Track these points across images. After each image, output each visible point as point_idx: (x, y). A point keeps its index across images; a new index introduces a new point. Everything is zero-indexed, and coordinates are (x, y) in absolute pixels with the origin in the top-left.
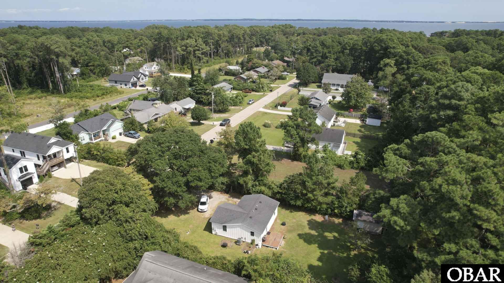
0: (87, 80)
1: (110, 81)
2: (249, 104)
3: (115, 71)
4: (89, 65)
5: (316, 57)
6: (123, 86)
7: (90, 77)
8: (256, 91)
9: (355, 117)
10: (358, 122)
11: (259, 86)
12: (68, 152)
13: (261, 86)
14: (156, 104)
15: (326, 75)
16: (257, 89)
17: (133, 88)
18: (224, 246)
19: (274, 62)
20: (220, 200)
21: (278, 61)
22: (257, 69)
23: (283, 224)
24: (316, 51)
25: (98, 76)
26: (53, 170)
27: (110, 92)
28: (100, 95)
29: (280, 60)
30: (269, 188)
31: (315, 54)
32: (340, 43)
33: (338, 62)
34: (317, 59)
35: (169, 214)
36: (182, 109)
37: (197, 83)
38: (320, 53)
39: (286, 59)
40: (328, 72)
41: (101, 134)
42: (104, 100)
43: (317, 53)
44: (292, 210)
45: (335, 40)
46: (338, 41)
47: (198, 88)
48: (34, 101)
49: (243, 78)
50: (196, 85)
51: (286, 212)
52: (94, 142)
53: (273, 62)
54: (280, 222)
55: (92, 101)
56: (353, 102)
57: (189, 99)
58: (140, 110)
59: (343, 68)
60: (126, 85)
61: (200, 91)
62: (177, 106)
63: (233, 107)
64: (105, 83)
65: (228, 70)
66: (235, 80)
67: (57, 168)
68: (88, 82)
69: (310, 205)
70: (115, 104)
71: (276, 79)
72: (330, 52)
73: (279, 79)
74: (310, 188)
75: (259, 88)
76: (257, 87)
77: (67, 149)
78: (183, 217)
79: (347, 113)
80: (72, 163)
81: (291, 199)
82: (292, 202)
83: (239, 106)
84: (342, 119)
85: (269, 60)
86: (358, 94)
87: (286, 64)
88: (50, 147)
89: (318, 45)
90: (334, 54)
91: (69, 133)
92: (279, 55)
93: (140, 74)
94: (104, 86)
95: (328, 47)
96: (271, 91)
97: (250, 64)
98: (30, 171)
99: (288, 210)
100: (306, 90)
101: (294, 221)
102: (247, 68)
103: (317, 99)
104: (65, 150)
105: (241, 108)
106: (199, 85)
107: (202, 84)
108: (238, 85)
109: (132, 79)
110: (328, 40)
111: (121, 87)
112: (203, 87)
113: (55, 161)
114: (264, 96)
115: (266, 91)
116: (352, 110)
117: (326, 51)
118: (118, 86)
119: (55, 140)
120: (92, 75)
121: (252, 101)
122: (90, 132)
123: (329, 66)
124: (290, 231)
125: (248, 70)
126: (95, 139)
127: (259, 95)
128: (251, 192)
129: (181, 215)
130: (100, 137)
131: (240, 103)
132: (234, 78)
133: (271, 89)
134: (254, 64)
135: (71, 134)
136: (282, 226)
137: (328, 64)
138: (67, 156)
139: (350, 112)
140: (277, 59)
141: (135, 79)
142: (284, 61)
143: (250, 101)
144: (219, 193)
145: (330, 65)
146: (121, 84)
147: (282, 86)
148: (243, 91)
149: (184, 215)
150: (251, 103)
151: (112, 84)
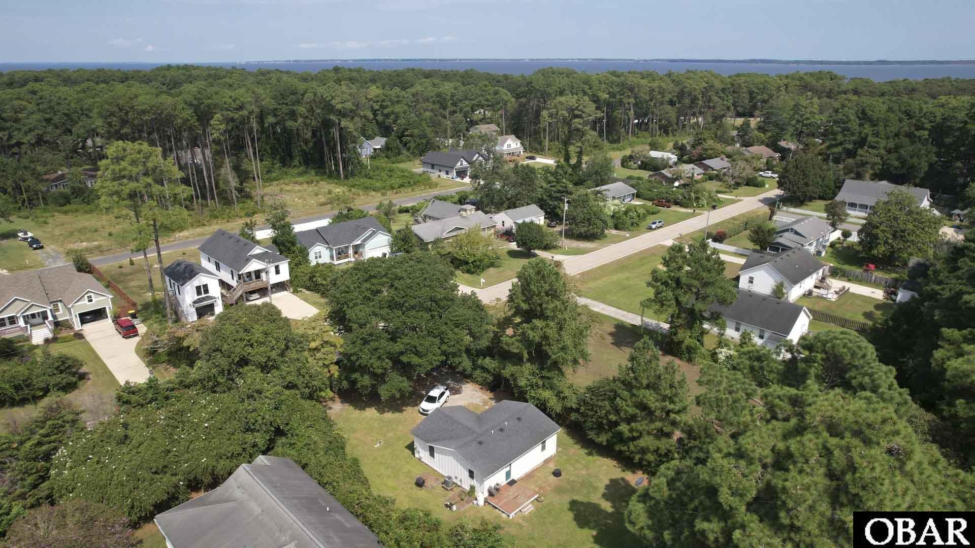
0: (394, 159)
1: (424, 163)
2: (650, 229)
3: (445, 147)
4: (406, 133)
5: (841, 144)
6: (443, 175)
7: (399, 154)
8: (681, 206)
9: (876, 284)
10: (879, 294)
11: (690, 195)
12: (278, 272)
13: (693, 195)
14: (465, 210)
15: (849, 183)
16: (685, 200)
17: (459, 180)
18: (420, 484)
19: (751, 149)
20: (471, 401)
21: (763, 147)
22: (707, 162)
23: (557, 474)
24: (844, 129)
25: (413, 153)
26: (251, 299)
27: (415, 184)
28: (396, 186)
29: (767, 146)
30: (559, 394)
31: (840, 138)
32: (909, 115)
33: (894, 156)
34: (844, 149)
35: (370, 406)
36: (513, 225)
37: (554, 180)
38: (853, 134)
39: (783, 144)
40: (859, 177)
41: (351, 251)
42: (399, 195)
43: (845, 136)
44: (594, 452)
45: (896, 108)
46: (904, 109)
47: (554, 189)
48: (297, 188)
49: (665, 177)
50: (553, 182)
51: (577, 451)
52: (336, 263)
53: (748, 148)
54: (552, 467)
55: (379, 194)
56: (880, 250)
57: (534, 207)
58: (438, 219)
59: (904, 171)
60: (447, 173)
61: (559, 195)
62: (505, 219)
63: (614, 232)
64: (417, 168)
65: (647, 158)
66: (651, 179)
67: (259, 297)
68: (393, 163)
69: (625, 448)
70: (409, 205)
71: (738, 185)
72: (877, 135)
73: (747, 184)
74: (626, 412)
75: (690, 199)
76: (685, 198)
77: (277, 268)
78: (389, 415)
79: (858, 271)
80: (285, 293)
81: (591, 429)
82: (592, 435)
83: (629, 230)
84: (836, 284)
85: (743, 145)
86: (896, 232)
87: (778, 155)
88: (248, 260)
89: (852, 118)
90: (888, 138)
91: (290, 242)
92: (769, 134)
93: (477, 155)
94: (410, 172)
95: (874, 124)
96: (714, 207)
97: (699, 149)
98: (211, 294)
99: (586, 448)
100: (793, 213)
101: (584, 472)
102: (690, 158)
103: (797, 233)
104: (272, 270)
105: (628, 235)
106: (558, 182)
107: (564, 181)
108: (650, 190)
109: (459, 164)
110: (879, 107)
111: (439, 176)
112: (566, 187)
113: (255, 285)
114: (693, 215)
115: (703, 206)
116: (872, 266)
117: (868, 129)
118: (434, 175)
119: (261, 251)
120: (404, 151)
121: (658, 224)
122: (331, 246)
123: (863, 164)
124: (559, 490)
125: (690, 161)
126: (339, 259)
127: (683, 213)
128: (528, 396)
129: (388, 412)
130: (347, 257)
131: (632, 224)
132: (650, 176)
133: (714, 204)
134: (706, 150)
135: (294, 244)
136: (553, 478)
137: (862, 161)
138: (274, 279)
139: (866, 271)
140: (762, 143)
141: (465, 163)
142: (776, 148)
143: (654, 223)
144: (477, 387)
145: (867, 163)
146: (440, 171)
147: (745, 199)
148: (655, 202)
149: (393, 413)
150: (654, 226)
151: (425, 170)
